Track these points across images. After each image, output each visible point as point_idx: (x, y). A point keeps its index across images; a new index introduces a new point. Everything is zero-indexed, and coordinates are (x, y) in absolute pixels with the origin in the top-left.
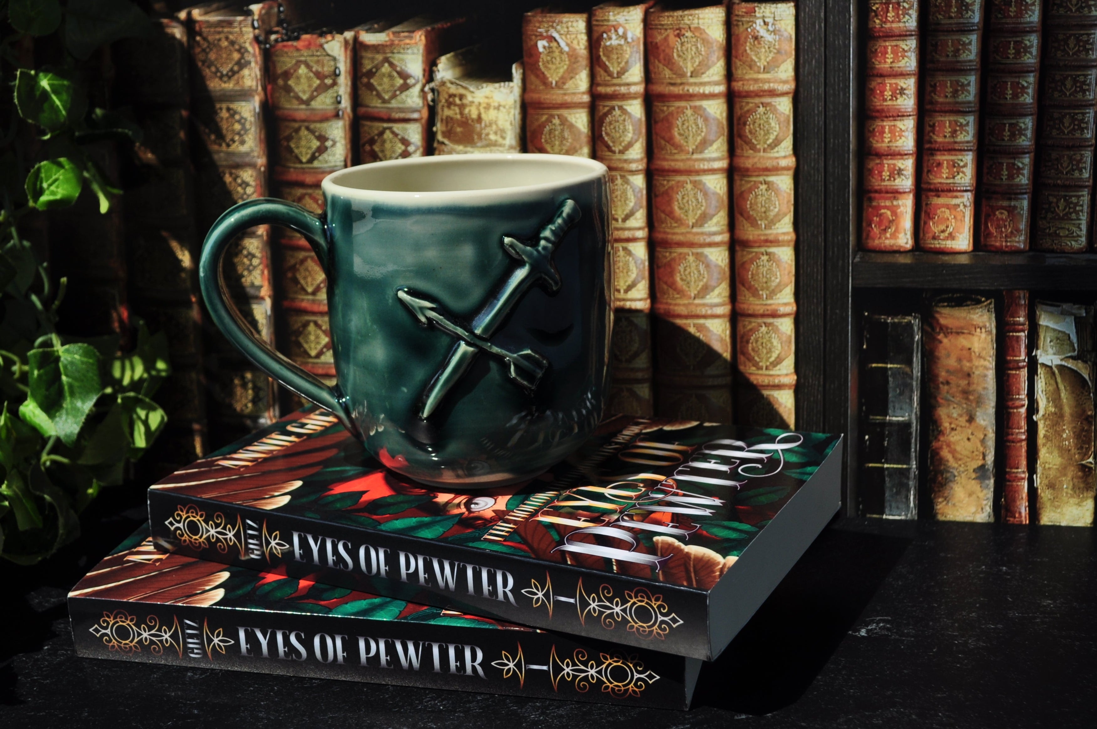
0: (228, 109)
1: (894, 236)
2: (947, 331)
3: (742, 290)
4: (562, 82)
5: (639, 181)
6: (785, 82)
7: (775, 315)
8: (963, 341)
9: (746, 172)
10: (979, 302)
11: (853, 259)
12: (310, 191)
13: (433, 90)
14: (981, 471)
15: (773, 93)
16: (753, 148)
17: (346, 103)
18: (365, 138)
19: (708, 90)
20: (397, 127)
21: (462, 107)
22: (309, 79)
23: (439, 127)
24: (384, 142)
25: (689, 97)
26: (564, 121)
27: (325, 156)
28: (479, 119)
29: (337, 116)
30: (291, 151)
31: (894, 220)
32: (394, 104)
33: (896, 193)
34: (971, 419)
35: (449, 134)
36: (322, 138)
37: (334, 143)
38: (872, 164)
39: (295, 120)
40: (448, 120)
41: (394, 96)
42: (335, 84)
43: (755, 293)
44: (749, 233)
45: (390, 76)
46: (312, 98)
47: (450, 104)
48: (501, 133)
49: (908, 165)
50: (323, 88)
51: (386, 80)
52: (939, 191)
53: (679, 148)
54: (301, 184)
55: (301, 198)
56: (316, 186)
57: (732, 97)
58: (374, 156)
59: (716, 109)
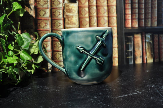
1: (129, 25)
4: (84, 4)
5: (96, 18)
6: (115, 4)
8: (138, 39)
9: (110, 17)
10: (139, 34)
11: (124, 29)
12: (43, 21)
13: (64, 4)
16: (111, 13)
17: (49, 6)
18: (53, 12)
20: (58, 10)
21: (69, 7)
22: (43, 2)
23: (65, 10)
24: (56, 13)
25: (102, 6)
27: (46, 15)
28: (72, 9)
29: (48, 8)
30: (39, 14)
32: (58, 6)
33: (129, 19)
35: (67, 11)
36: (45, 12)
37: (47, 13)
38: (126, 15)
39: (40, 9)
40: (67, 9)
41: (58, 5)
42: (47, 3)
45: (57, 2)
46: (43, 5)
47: (67, 7)
48: (75, 11)
50: (45, 4)
51: (56, 3)
52: (134, 19)
53: (101, 13)
54: (41, 20)
55: (41, 22)
56: (44, 20)
57: (108, 6)
58: (54, 15)
59: (106, 8)
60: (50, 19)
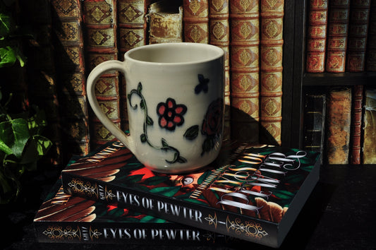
0: (67, 25)
1: (318, 67)
2: (335, 100)
3: (263, 88)
4: (198, 13)
5: (226, 49)
6: (281, 13)
7: (275, 96)
8: (340, 103)
9: (265, 46)
10: (346, 89)
11: (303, 76)
12: (101, 55)
13: (148, 17)
14: (345, 147)
15: (276, 17)
16: (268, 37)
17: (114, 22)
18: (122, 35)
19: (252, 16)
20: (135, 31)
21: (160, 23)
22: (100, 13)
23: (151, 31)
24: (129, 36)
25: (245, 18)
26: (198, 28)
27: (106, 42)
28: (166, 27)
29: (111, 27)
30: (93, 40)
31: (318, 62)
32: (133, 22)
33: (319, 52)
34: (342, 130)
35: (154, 33)
36: (105, 35)
37: (110, 37)
38: (311, 42)
39: (94, 29)
40: (154, 28)
41: (133, 19)
42: (110, 14)
43: (268, 89)
44: (266, 67)
45: (132, 12)
46: (101, 20)
47: (155, 22)
48: (175, 32)
49: (323, 42)
50: (105, 16)
51: (130, 13)
52: (334, 51)
53: (241, 37)
54: (98, 53)
55: (97, 58)
56: (103, 53)
57: (261, 19)
58: (126, 41)
59: (255, 23)
60: (116, 50)
